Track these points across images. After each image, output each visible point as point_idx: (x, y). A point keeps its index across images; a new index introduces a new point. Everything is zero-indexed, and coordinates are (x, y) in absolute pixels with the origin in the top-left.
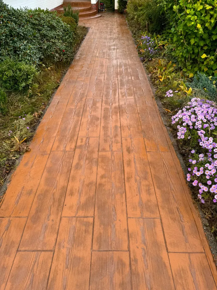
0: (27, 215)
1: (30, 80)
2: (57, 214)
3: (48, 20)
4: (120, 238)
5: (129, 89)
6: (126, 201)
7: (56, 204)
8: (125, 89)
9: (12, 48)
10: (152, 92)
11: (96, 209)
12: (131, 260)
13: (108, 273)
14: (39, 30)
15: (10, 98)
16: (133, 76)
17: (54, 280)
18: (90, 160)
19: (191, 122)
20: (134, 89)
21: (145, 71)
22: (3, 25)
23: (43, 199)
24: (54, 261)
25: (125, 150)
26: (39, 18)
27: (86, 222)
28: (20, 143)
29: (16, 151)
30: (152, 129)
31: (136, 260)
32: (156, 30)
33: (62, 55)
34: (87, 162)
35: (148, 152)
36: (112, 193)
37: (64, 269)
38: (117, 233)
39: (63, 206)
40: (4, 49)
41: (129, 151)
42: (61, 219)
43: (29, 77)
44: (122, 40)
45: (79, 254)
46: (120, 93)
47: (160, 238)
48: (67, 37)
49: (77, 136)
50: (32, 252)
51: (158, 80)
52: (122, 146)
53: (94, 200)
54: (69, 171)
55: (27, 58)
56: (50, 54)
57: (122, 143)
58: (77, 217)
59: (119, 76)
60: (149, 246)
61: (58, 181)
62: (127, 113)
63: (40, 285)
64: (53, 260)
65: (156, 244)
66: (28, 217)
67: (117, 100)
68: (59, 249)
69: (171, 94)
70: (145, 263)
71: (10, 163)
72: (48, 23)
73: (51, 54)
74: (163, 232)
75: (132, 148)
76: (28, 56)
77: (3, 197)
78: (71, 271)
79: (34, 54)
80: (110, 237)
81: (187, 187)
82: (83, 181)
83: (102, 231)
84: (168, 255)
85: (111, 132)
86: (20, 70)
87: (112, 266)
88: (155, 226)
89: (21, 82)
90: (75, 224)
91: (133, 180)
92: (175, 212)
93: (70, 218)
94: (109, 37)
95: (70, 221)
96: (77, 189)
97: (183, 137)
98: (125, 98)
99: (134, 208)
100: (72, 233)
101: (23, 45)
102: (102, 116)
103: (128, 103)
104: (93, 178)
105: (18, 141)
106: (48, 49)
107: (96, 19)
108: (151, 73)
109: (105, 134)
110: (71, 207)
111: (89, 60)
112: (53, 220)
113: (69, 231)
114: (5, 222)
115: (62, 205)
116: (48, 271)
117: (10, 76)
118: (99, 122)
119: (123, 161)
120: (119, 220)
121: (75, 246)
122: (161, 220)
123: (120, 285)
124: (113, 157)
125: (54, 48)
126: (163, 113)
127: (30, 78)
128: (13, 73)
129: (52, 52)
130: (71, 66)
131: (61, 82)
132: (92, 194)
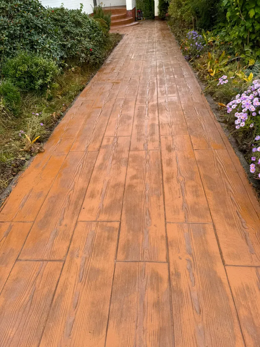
0: (33, 219)
1: (48, 77)
2: (72, 218)
3: (72, 15)
4: (156, 246)
5: (172, 87)
6: (164, 204)
7: (72, 207)
8: (166, 87)
9: (28, 42)
10: (201, 89)
11: (124, 212)
12: (171, 273)
13: (137, 289)
14: (62, 27)
15: (25, 101)
16: (176, 74)
17: (62, 295)
18: (118, 160)
19: (253, 107)
20: (178, 86)
21: (191, 70)
22: (18, 15)
23: (55, 201)
24: (63, 273)
25: (164, 148)
26: (62, 13)
27: (110, 227)
28: (32, 143)
29: (27, 151)
30: (201, 125)
31: (178, 275)
32: (205, 25)
33: (89, 55)
34: (114, 162)
35: (195, 150)
36: (146, 195)
37: (76, 283)
38: (152, 240)
39: (81, 209)
40: (19, 42)
41: (169, 149)
42: (76, 224)
43: (47, 74)
44: (163, 43)
45: (98, 265)
46: (159, 92)
47: (213, 247)
48: (95, 34)
49: (103, 135)
50: (35, 262)
51: (208, 75)
52: (160, 145)
53: (121, 203)
54: (91, 171)
55: (46, 54)
56: (74, 54)
57: (160, 142)
58: (99, 221)
59: (158, 76)
60: (196, 257)
61: (76, 182)
62: (168, 110)
63: (43, 301)
64: (63, 271)
65: (206, 254)
66: (34, 222)
67: (155, 98)
68: (72, 258)
69: (224, 80)
70: (191, 278)
71: (17, 163)
72: (72, 18)
73: (76, 54)
74: (218, 240)
75: (174, 146)
76: (47, 51)
77: (5, 200)
78: (85, 286)
79: (54, 50)
80: (141, 244)
81: (251, 188)
82: (108, 182)
83: (130, 238)
84: (225, 269)
85: (146, 130)
86: (36, 65)
87: (143, 280)
88: (204, 233)
89: (37, 79)
90: (95, 229)
91: (174, 181)
92: (234, 217)
93: (89, 223)
94: (147, 41)
95: (89, 226)
96: (100, 191)
97: (243, 125)
98: (165, 96)
99: (176, 212)
100: (91, 240)
101: (42, 39)
102: (136, 114)
103: (169, 101)
104: (121, 179)
105: (30, 140)
106: (72, 48)
107: (132, 27)
108: (199, 71)
109: (138, 133)
110: (91, 210)
111: (123, 63)
112: (66, 225)
113: (86, 237)
114: (5, 227)
115: (79, 208)
116: (55, 285)
117: (25, 72)
118: (131, 121)
119: (161, 160)
120: (155, 225)
121: (93, 255)
122: (214, 226)
123: (154, 304)
124: (148, 157)
125: (80, 48)
126: (215, 109)
127: (48, 76)
128: (28, 67)
129: (78, 53)
130: (100, 69)
131: (87, 84)
132: (119, 196)
